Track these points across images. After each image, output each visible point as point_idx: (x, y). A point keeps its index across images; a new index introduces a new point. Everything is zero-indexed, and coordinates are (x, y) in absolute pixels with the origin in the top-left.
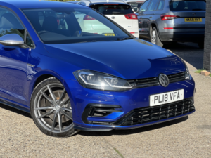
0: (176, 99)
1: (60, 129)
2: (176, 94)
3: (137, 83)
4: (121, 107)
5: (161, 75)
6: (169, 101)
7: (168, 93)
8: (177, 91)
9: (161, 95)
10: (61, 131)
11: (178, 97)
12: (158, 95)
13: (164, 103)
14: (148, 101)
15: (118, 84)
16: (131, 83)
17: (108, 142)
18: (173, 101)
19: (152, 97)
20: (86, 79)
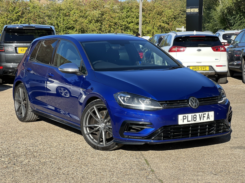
0: (205, 120)
1: (104, 144)
2: (206, 116)
3: (168, 104)
4: (151, 124)
5: (191, 98)
6: (198, 121)
7: (197, 114)
8: (207, 113)
9: (190, 116)
10: (105, 145)
11: (208, 118)
12: (186, 115)
13: (193, 122)
14: (177, 120)
15: (152, 105)
16: (161, 104)
17: (142, 155)
18: (202, 121)
19: (180, 117)
20: (124, 100)
